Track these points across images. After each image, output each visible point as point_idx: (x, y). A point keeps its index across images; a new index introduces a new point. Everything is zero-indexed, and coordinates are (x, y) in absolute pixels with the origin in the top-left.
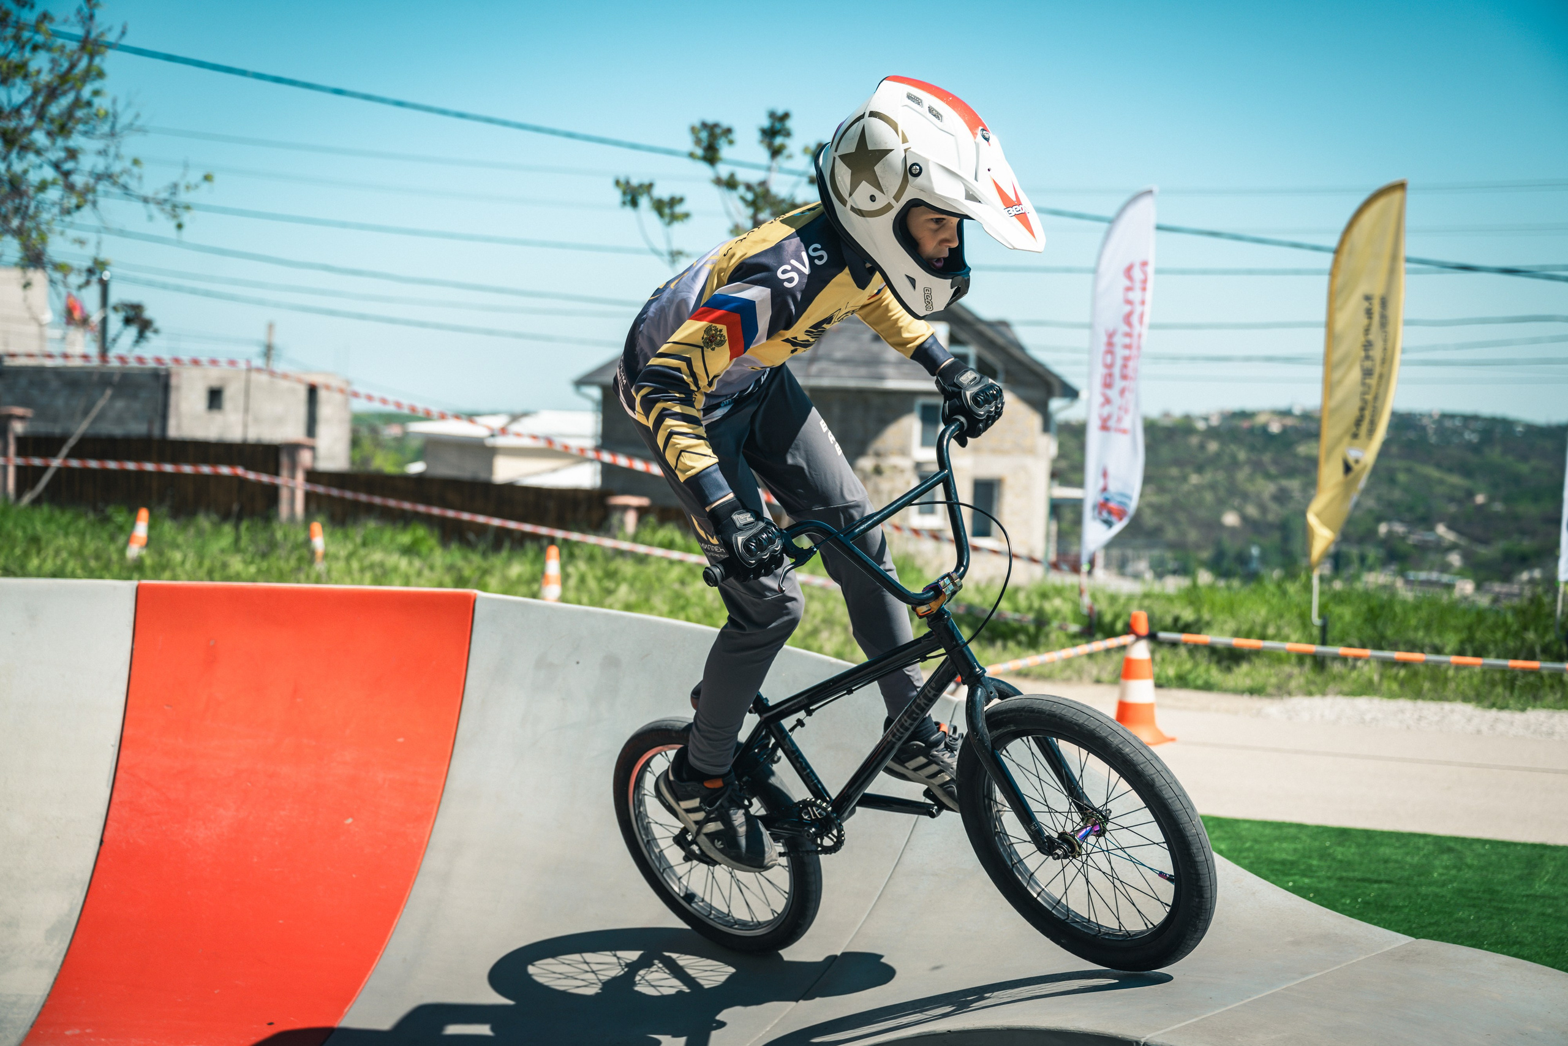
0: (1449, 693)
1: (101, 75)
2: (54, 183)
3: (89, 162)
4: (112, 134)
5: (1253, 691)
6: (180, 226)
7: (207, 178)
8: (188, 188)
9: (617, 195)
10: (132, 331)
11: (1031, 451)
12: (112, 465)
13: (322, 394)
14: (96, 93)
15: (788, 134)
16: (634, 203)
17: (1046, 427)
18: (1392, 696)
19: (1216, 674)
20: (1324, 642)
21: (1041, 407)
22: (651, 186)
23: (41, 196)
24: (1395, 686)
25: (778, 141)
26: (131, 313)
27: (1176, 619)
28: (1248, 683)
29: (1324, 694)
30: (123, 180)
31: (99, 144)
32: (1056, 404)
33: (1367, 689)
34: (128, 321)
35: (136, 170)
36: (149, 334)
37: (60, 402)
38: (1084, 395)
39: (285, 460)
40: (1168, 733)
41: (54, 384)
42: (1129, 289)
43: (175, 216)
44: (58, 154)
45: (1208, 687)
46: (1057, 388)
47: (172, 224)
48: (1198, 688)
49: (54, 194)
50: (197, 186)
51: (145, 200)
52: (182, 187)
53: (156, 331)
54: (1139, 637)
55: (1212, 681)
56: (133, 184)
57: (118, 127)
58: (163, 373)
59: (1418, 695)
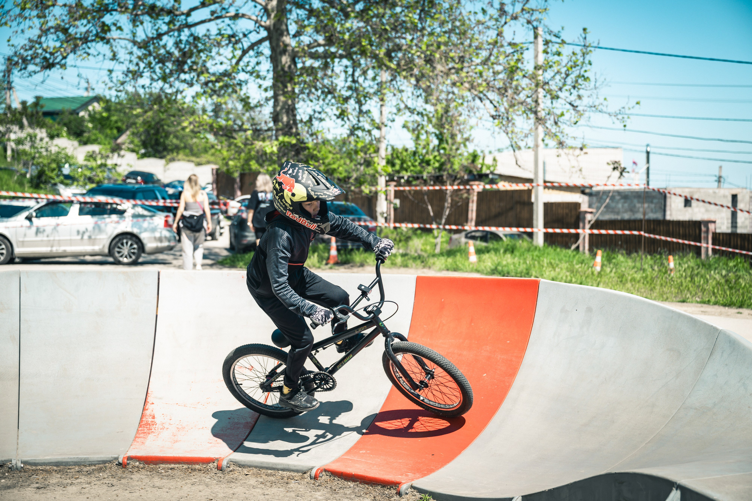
1: (590, 63)
2: (568, 111)
3: (586, 101)
4: (596, 88)
6: (625, 126)
7: (638, 103)
8: (629, 109)
10: (617, 173)
12: (627, 232)
13: (739, 198)
14: (586, 71)
23: (563, 118)
26: (616, 165)
30: (600, 108)
31: (589, 93)
34: (614, 169)
35: (605, 103)
36: (624, 174)
37: (620, 206)
39: (703, 229)
41: (618, 198)
43: (623, 122)
44: (573, 98)
47: (622, 125)
49: (567, 116)
50: (633, 107)
51: (609, 114)
52: (627, 108)
53: (628, 172)
56: (604, 109)
57: (597, 85)
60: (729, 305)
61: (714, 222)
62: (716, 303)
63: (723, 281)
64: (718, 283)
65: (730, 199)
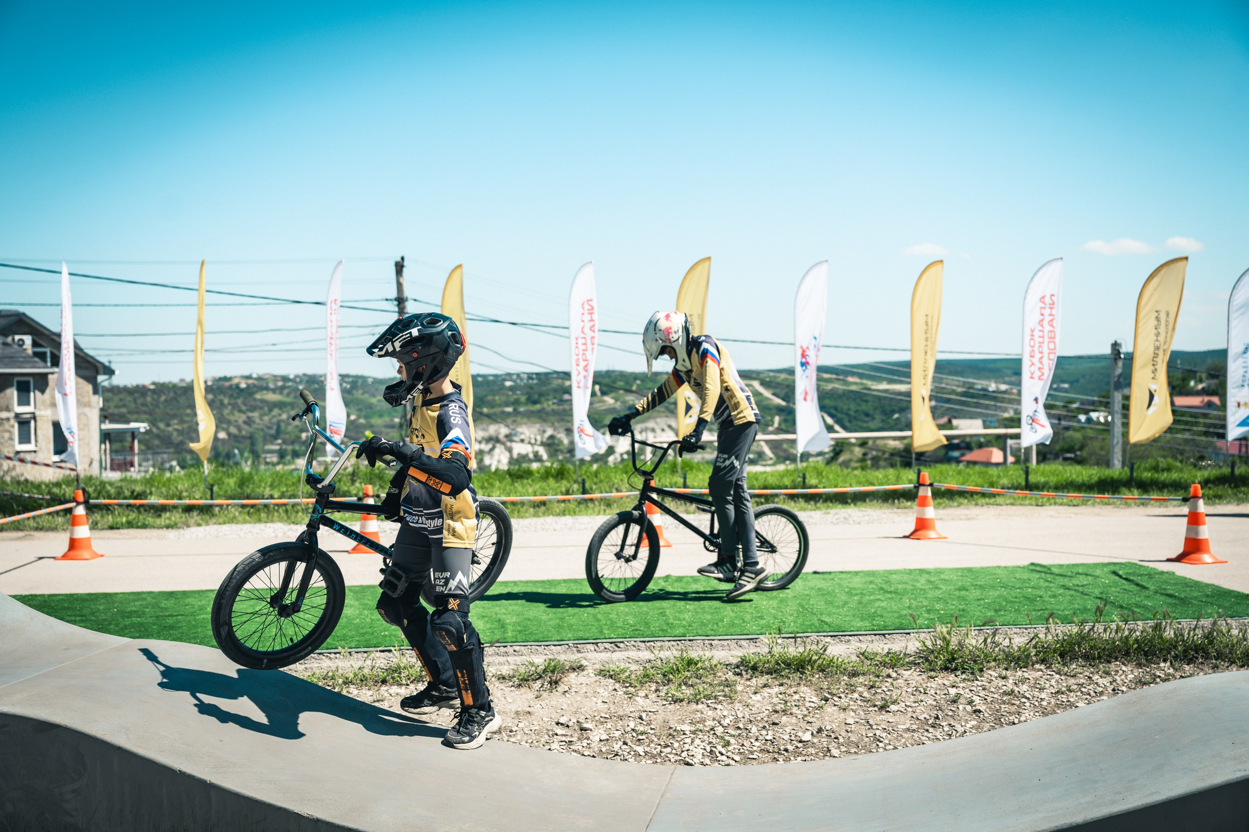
0: (275, 519)
5: (168, 527)
11: (88, 405)
17: (96, 392)
18: (245, 522)
19: (150, 520)
20: (212, 499)
21: (92, 381)
24: (247, 518)
27: (133, 492)
28: (168, 522)
29: (207, 524)
32: (101, 378)
33: (233, 520)
38: (117, 372)
40: (100, 552)
45: (144, 526)
46: (101, 370)
48: (138, 527)
54: (78, 503)
55: (147, 523)
59: (259, 521)
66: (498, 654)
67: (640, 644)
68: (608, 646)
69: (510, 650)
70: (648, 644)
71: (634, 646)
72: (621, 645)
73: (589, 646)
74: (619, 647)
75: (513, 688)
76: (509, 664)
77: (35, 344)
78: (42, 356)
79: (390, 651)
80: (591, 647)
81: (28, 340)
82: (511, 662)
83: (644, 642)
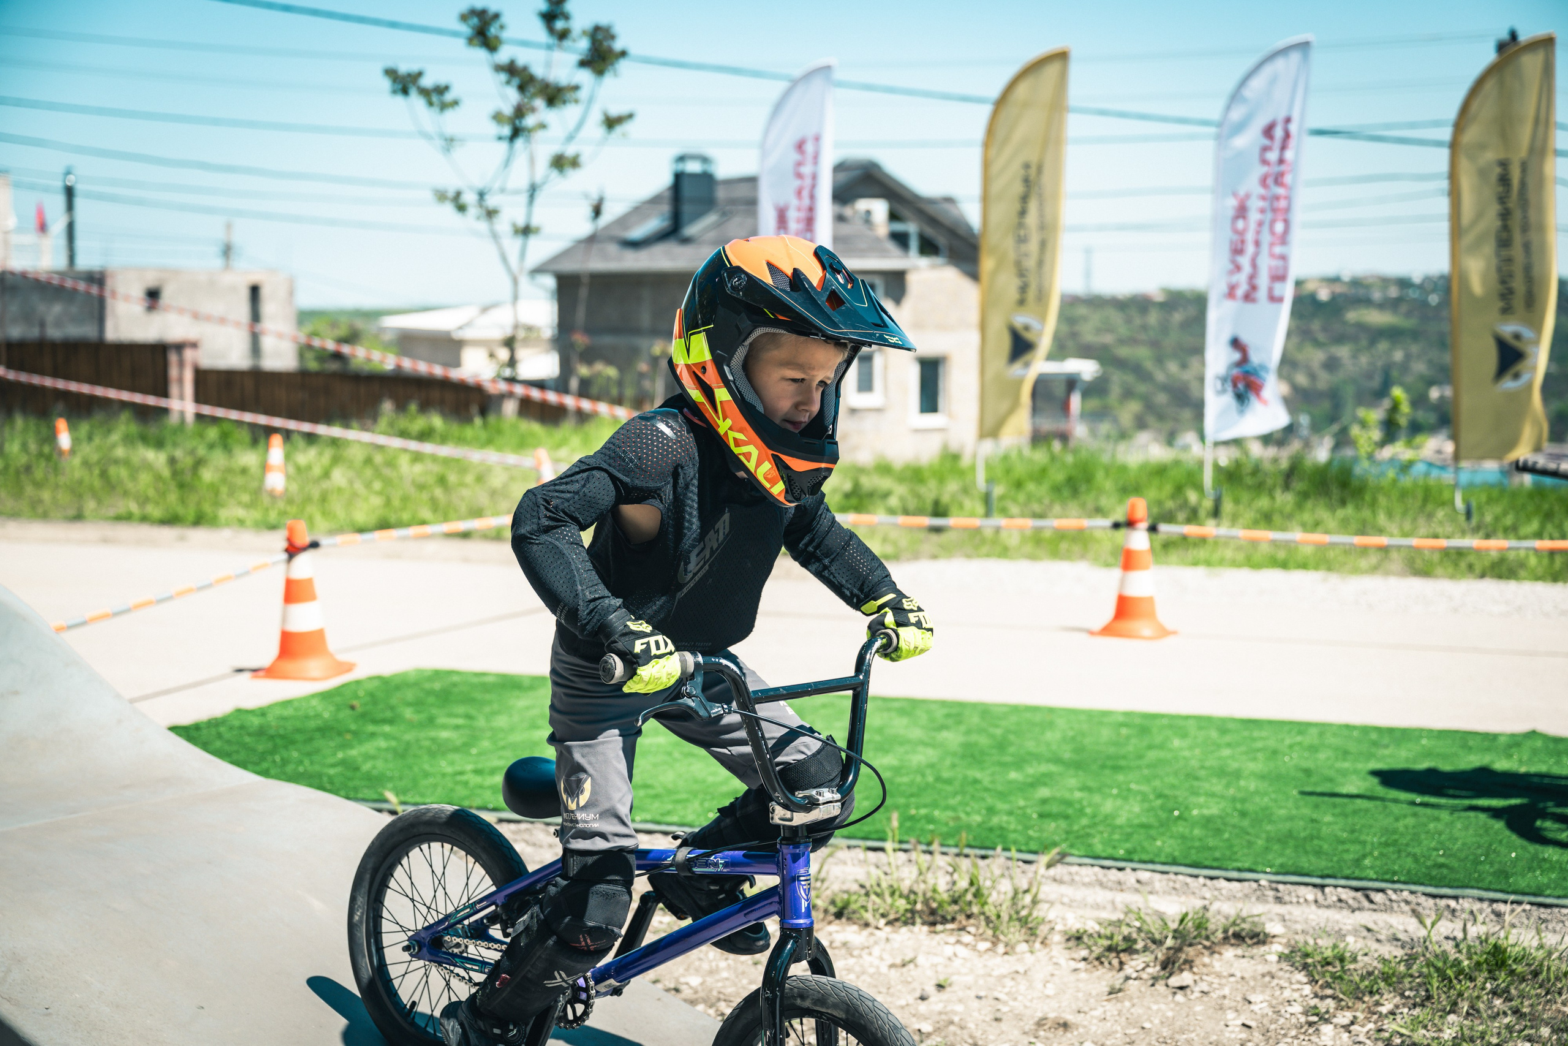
9: (386, 84)
13: (265, 293)
15: (566, 17)
16: (405, 91)
22: (420, 74)
25: (560, 25)
39: (173, 358)
42: (799, 164)
58: (97, 276)
60: (171, 520)
61: (194, 345)
62: (144, 519)
63: (166, 473)
64: (158, 478)
65: (244, 295)
66: (1101, 884)
67: (1422, 899)
68: (1346, 894)
69: (1129, 877)
70: (1443, 903)
71: (1407, 902)
72: (1378, 897)
73: (1302, 890)
74: (1371, 902)
75: (1082, 965)
76: (1115, 908)
77: (893, 216)
78: (900, 239)
79: (882, 849)
80: (1310, 894)
81: (879, 209)
82: (1120, 906)
83: (1434, 896)
